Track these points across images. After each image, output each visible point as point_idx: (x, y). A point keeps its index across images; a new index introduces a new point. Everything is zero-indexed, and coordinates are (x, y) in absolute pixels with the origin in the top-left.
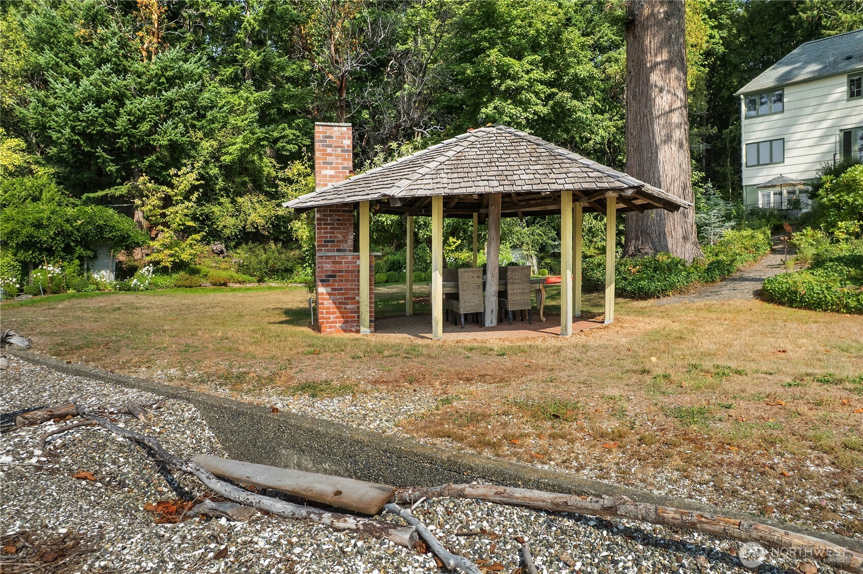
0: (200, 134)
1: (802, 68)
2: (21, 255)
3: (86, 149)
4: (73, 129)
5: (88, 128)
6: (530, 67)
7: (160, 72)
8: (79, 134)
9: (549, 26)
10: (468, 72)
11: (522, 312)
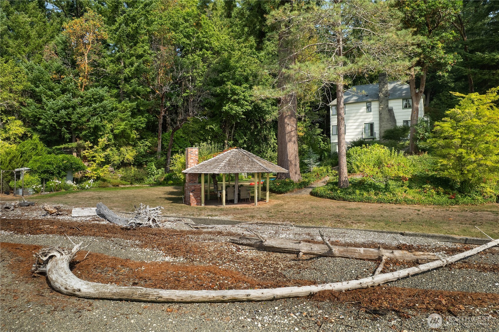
0: (106, 122)
1: (351, 97)
2: (43, 176)
3: (57, 128)
4: (53, 120)
5: (60, 119)
6: (244, 90)
7: (91, 96)
8: (55, 122)
9: (252, 72)
10: (218, 91)
11: (244, 199)
